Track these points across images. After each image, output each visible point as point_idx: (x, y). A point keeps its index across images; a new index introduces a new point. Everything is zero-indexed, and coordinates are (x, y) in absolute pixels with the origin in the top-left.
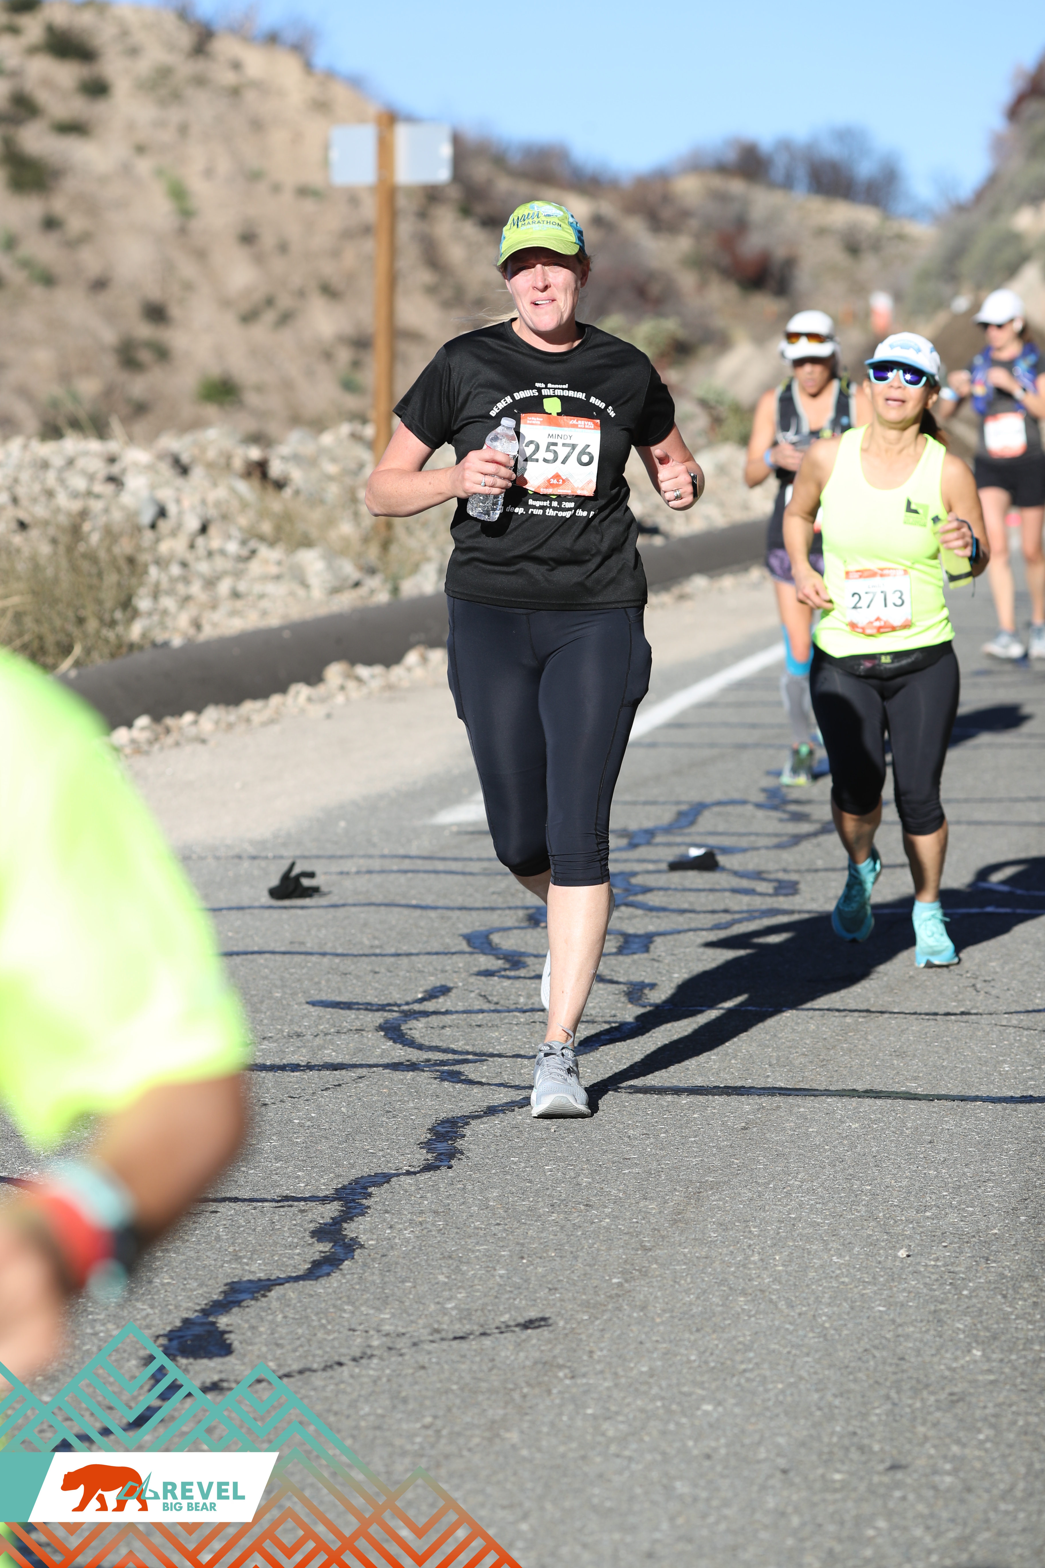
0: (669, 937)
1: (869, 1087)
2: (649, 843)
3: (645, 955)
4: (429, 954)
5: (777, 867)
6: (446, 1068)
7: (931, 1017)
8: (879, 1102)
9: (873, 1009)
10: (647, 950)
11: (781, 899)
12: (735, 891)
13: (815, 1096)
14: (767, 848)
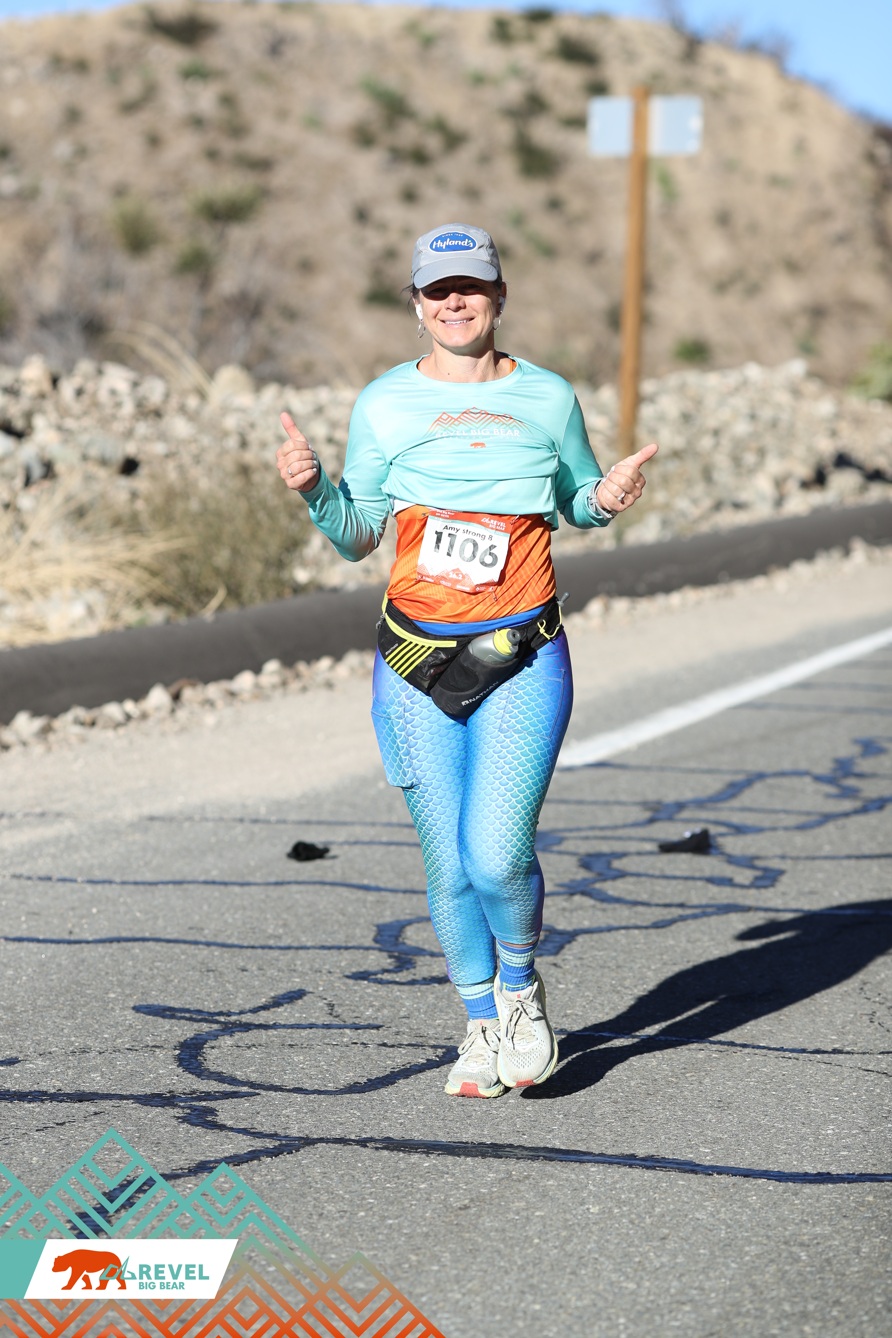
0: (595, 936)
1: (652, 1152)
2: (670, 819)
3: (551, 959)
4: (323, 948)
5: (778, 851)
6: (204, 1103)
7: (795, 1055)
8: (649, 1174)
9: (737, 1042)
10: (558, 950)
11: (753, 892)
12: (711, 880)
13: (581, 1162)
14: (786, 829)
